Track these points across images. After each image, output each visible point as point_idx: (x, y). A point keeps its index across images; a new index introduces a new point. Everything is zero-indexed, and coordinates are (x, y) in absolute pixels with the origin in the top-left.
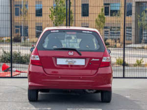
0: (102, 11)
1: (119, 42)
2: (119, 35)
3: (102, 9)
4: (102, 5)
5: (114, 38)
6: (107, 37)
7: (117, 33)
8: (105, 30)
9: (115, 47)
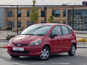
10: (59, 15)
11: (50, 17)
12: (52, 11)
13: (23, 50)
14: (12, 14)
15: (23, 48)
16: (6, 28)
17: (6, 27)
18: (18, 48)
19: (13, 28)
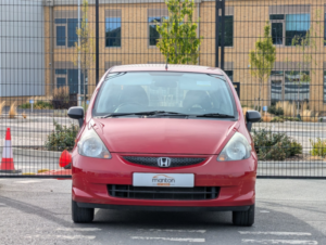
0: (267, 33)
1: (308, 108)
2: (307, 92)
3: (267, 29)
4: (267, 18)
5: (298, 98)
6: (277, 96)
7: (303, 87)
8: (273, 78)
9: (299, 119)
10: (303, 34)
11: (259, 45)
12: (273, 17)
13: (191, 185)
14: (79, 30)
15: (192, 176)
16: (49, 98)
17: (45, 96)
18: (161, 176)
19: (79, 98)
